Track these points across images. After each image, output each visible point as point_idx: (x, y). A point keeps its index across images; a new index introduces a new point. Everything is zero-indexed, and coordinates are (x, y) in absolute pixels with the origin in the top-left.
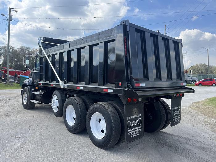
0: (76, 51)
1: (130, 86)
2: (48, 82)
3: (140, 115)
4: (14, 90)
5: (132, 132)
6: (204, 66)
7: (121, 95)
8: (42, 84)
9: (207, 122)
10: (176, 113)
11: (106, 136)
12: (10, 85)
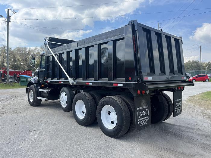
0: (84, 49)
1: (139, 79)
2: (55, 80)
3: (147, 106)
4: (15, 89)
5: (141, 121)
6: (196, 62)
7: (131, 89)
8: (49, 82)
9: (205, 114)
10: (178, 104)
11: (118, 125)
12: (10, 84)
